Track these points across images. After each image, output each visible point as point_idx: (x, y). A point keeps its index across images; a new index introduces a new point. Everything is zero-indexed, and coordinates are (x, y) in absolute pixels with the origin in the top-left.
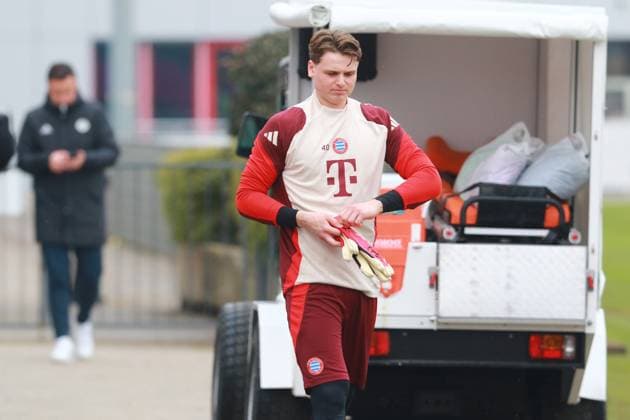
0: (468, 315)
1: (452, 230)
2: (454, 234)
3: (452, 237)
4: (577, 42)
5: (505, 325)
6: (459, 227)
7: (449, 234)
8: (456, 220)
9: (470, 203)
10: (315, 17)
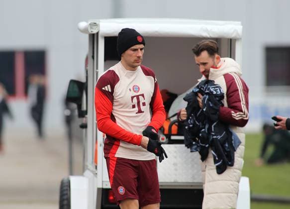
0: (172, 181)
1: (165, 137)
2: (165, 140)
3: (164, 141)
4: (231, 40)
5: (192, 186)
6: (168, 136)
7: (163, 139)
8: (166, 132)
9: (174, 123)
10: (91, 28)
